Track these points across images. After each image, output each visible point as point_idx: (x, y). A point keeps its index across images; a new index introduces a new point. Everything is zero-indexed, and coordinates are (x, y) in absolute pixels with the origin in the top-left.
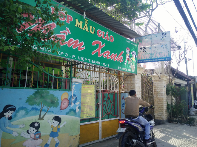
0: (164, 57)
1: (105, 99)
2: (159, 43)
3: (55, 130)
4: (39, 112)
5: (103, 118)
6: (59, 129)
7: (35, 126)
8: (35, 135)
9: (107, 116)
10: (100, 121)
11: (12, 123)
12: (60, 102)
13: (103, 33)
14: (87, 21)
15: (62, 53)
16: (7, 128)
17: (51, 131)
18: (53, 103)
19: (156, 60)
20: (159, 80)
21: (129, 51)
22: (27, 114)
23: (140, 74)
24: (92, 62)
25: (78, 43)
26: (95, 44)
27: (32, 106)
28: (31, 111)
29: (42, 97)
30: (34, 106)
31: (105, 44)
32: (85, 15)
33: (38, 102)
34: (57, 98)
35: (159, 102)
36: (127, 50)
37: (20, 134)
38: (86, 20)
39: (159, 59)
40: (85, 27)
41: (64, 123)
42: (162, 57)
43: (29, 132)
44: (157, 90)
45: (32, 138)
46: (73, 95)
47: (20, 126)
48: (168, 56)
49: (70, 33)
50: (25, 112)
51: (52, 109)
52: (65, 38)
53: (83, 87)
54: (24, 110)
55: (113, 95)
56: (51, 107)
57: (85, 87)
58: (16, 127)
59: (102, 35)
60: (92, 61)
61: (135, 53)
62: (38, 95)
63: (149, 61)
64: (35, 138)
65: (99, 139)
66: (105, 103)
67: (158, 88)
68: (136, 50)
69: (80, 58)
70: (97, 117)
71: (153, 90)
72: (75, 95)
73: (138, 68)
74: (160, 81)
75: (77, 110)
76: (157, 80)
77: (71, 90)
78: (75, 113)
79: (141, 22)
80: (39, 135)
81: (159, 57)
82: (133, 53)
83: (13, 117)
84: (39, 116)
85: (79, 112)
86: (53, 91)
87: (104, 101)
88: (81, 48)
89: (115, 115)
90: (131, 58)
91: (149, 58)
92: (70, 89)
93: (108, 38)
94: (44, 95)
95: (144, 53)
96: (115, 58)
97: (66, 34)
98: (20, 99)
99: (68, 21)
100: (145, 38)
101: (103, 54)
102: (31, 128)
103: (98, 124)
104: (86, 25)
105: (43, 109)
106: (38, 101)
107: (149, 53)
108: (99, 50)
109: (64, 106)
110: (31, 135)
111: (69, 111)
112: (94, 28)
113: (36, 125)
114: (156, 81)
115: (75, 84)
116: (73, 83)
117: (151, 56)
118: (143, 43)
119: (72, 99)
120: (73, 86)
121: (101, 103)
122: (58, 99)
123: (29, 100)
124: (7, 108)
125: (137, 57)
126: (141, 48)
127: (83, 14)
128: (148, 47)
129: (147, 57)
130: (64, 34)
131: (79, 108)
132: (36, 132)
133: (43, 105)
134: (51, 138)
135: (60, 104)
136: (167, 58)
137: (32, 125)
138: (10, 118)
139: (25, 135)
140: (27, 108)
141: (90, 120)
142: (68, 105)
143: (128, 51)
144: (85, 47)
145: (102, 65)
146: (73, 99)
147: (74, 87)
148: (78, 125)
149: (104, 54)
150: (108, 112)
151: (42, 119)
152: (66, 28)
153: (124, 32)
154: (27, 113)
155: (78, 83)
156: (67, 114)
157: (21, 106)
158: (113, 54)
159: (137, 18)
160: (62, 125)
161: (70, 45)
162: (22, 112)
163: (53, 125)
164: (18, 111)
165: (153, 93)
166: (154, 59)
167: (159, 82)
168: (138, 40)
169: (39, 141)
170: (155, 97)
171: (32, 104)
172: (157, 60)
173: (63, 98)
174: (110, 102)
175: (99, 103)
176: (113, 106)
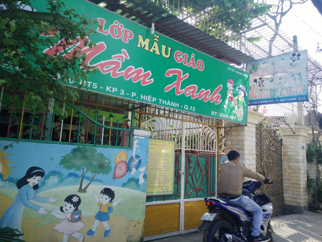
0: (295, 95)
1: (192, 165)
2: (287, 71)
3: (105, 210)
4: (80, 179)
5: (187, 196)
6: (110, 209)
7: (74, 201)
8: (72, 214)
9: (194, 193)
10: (182, 200)
11: (38, 194)
12: (113, 165)
13: (186, 56)
14: (158, 37)
15: (115, 90)
16: (32, 201)
17: (98, 211)
18: (102, 167)
19: (280, 100)
20: (292, 136)
21: (232, 85)
22: (61, 183)
23: (253, 124)
24: (164, 103)
25: (142, 74)
26: (171, 75)
27: (69, 169)
28: (67, 177)
29: (84, 157)
30: (73, 171)
31: (188, 74)
32: (153, 28)
33: (78, 164)
34: (108, 160)
35: (292, 175)
36: (228, 83)
37: (49, 212)
38: (155, 36)
39: (286, 98)
40: (154, 47)
41: (120, 200)
42: (292, 95)
43: (64, 210)
44: (289, 153)
45: (68, 219)
46: (134, 156)
47: (51, 200)
48: (302, 94)
49: (129, 58)
50: (58, 179)
51: (99, 176)
52: (121, 65)
53: (154, 144)
54: (56, 176)
55: (205, 159)
56: (98, 173)
57: (156, 145)
58: (45, 200)
59: (184, 60)
60: (166, 102)
61: (244, 89)
62: (78, 154)
63: (270, 101)
64: (73, 220)
65: (179, 230)
66: (191, 171)
67: (291, 150)
68: (245, 83)
69: (144, 97)
70: (176, 194)
71: (281, 153)
72: (137, 156)
73: (248, 114)
74: (295, 137)
75: (142, 181)
76: (289, 136)
77: (132, 149)
78: (138, 184)
79: (257, 36)
80: (78, 216)
81: (286, 96)
82: (239, 88)
83: (40, 185)
84: (79, 186)
85: (143, 184)
86: (102, 148)
87: (190, 168)
88: (146, 80)
89: (209, 192)
90: (236, 98)
91: (269, 97)
92: (130, 146)
93: (193, 64)
94: (88, 154)
95: (260, 88)
96: (207, 98)
97: (123, 59)
98: (50, 159)
99: (125, 40)
100: (263, 62)
101: (184, 90)
102: (66, 203)
103: (178, 206)
104: (156, 44)
105: (86, 175)
106: (78, 162)
107: (268, 88)
108: (178, 84)
109: (119, 172)
110: (67, 214)
111: (127, 180)
112: (170, 49)
113: (75, 199)
114: (287, 137)
115: (138, 139)
116: (135, 137)
117: (272, 93)
118: (260, 72)
119: (133, 162)
120: (136, 142)
121: (184, 171)
122: (110, 162)
123: (64, 162)
124: (32, 172)
125: (247, 95)
126: (255, 81)
127: (150, 26)
128: (267, 78)
129: (266, 95)
130: (119, 59)
131: (145, 177)
132: (74, 211)
133: (85, 170)
134: (97, 222)
135: (113, 170)
136: (301, 96)
137: (69, 199)
138: (36, 187)
139: (57, 214)
140: (61, 173)
141: (164, 197)
142: (127, 172)
143: (230, 86)
144: (153, 79)
145: (183, 109)
146: (135, 163)
147: (137, 144)
148: (143, 205)
149: (186, 91)
150: (197, 187)
151: (84, 191)
152: (123, 50)
153: (225, 53)
154: (61, 181)
155: (143, 138)
156: (124, 185)
157: (53, 169)
158: (203, 91)
159: (249, 29)
160: (115, 203)
161: (128, 77)
162: (54, 179)
163: (101, 201)
164: (48, 176)
165: (282, 159)
166: (277, 99)
167: (293, 140)
168: (250, 67)
169: (79, 225)
170: (286, 165)
171: (69, 168)
172: (282, 100)
173: (118, 160)
174: (201, 170)
175: (180, 172)
176: (205, 178)
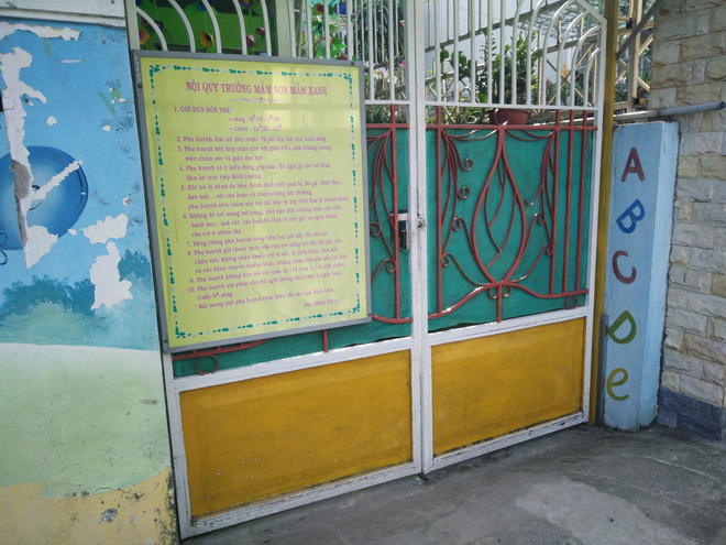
9: (484, 304)
10: (420, 341)
46: (20, 155)
55: (541, 145)
65: (411, 460)
66: (464, 209)
70: (389, 317)
75: (113, 291)
85: (127, 306)
89: (557, 289)
103: (401, 365)
115: (25, 40)
116: (2, 29)
119: (21, 193)
120: (12, 62)
121: (424, 211)
131: (133, 267)
146: (37, 196)
150: (494, 276)
174: (516, 198)
175: (402, 217)
176: (538, 233)
